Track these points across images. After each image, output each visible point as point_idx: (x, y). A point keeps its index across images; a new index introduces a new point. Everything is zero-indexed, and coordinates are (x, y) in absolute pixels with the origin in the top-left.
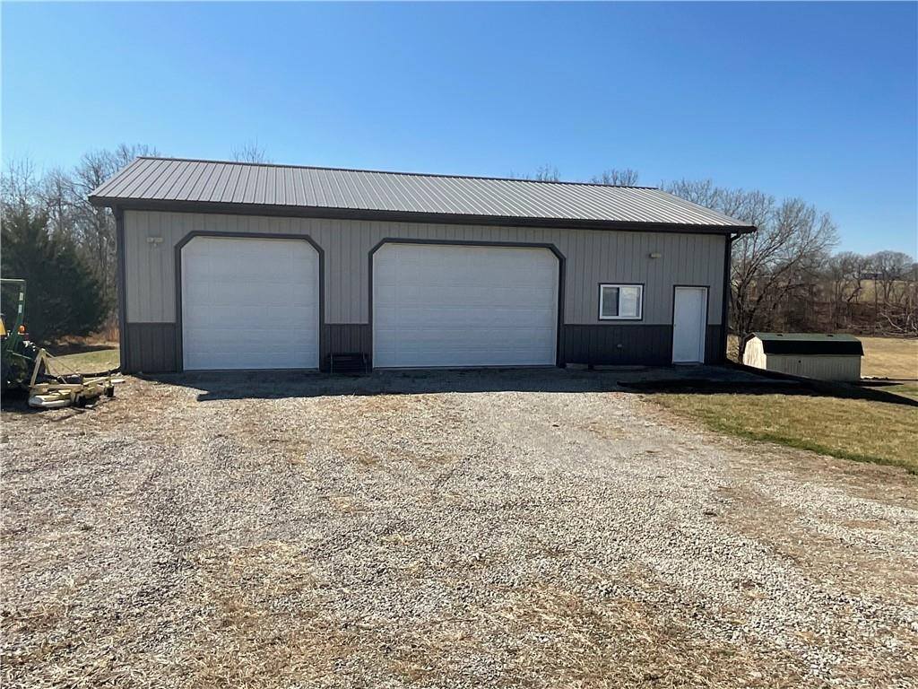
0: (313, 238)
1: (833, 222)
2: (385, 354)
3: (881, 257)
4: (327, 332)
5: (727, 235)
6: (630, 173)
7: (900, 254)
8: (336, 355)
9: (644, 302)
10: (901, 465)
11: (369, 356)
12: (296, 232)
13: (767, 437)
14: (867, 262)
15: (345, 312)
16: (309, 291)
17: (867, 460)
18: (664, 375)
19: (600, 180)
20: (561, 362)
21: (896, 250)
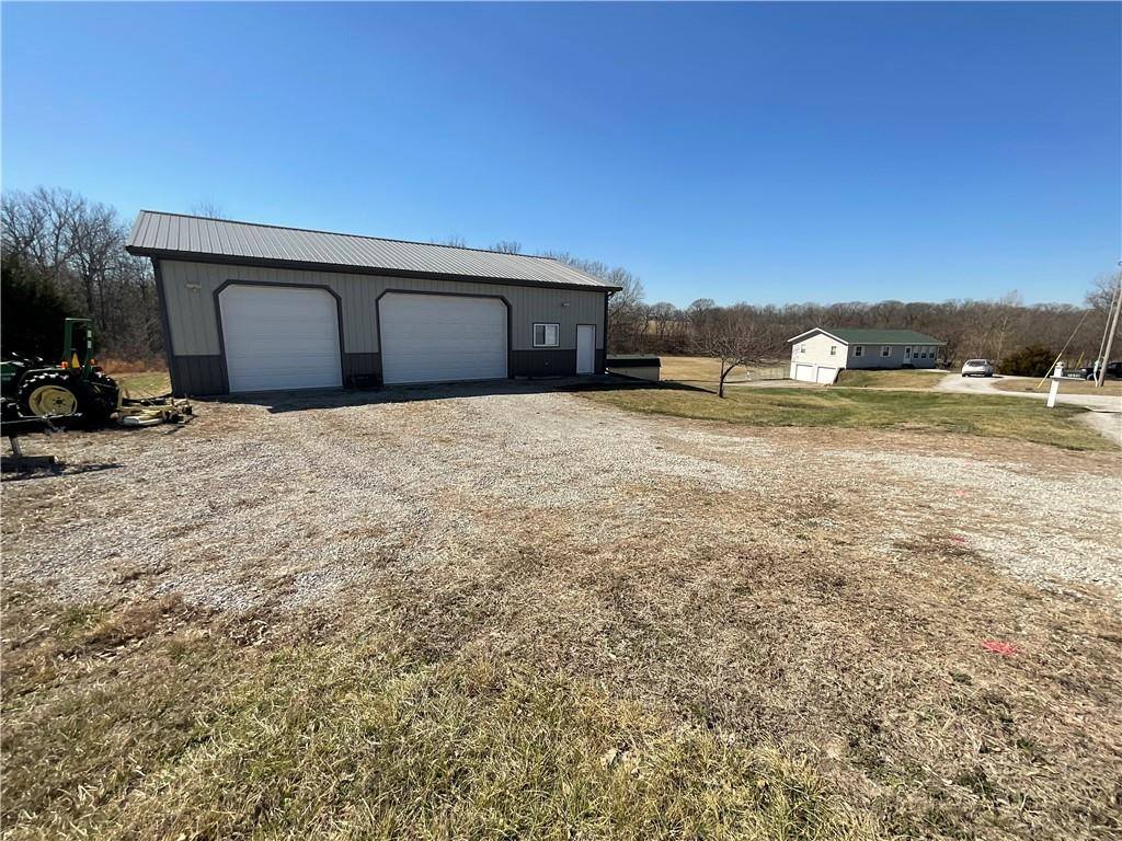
0: (332, 287)
1: (642, 284)
2: (393, 373)
3: (659, 306)
4: (347, 359)
5: (606, 292)
6: (516, 243)
7: (669, 305)
8: (355, 376)
9: (560, 335)
10: (723, 420)
11: (381, 375)
12: (317, 282)
13: (653, 412)
14: (652, 309)
15: (360, 344)
16: (331, 326)
17: (708, 419)
18: (575, 381)
19: (494, 248)
20: (511, 376)
21: (667, 302)
